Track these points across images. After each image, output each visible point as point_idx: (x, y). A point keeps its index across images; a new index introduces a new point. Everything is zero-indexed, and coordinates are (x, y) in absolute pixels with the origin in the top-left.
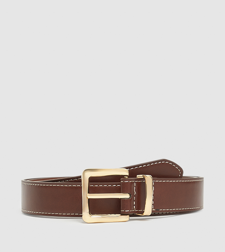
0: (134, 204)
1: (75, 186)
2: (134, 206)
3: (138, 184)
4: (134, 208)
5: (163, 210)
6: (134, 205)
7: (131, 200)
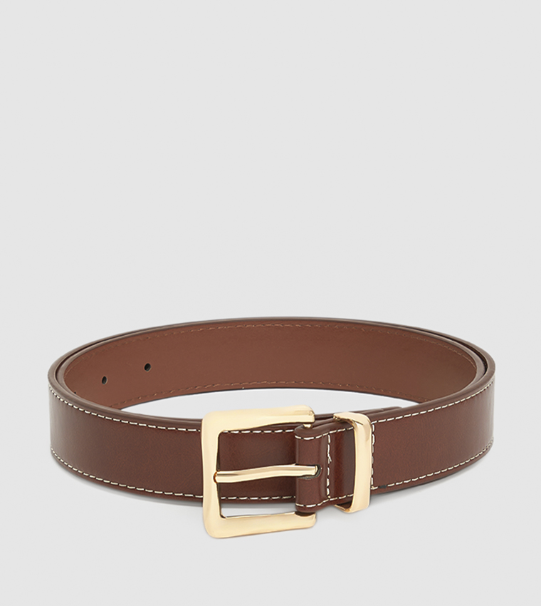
0: (328, 484)
1: (185, 430)
2: (328, 490)
3: (336, 438)
4: (328, 493)
5: (397, 484)
6: (328, 487)
7: (319, 479)
